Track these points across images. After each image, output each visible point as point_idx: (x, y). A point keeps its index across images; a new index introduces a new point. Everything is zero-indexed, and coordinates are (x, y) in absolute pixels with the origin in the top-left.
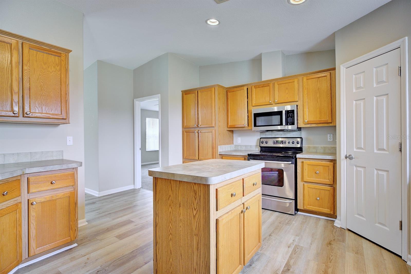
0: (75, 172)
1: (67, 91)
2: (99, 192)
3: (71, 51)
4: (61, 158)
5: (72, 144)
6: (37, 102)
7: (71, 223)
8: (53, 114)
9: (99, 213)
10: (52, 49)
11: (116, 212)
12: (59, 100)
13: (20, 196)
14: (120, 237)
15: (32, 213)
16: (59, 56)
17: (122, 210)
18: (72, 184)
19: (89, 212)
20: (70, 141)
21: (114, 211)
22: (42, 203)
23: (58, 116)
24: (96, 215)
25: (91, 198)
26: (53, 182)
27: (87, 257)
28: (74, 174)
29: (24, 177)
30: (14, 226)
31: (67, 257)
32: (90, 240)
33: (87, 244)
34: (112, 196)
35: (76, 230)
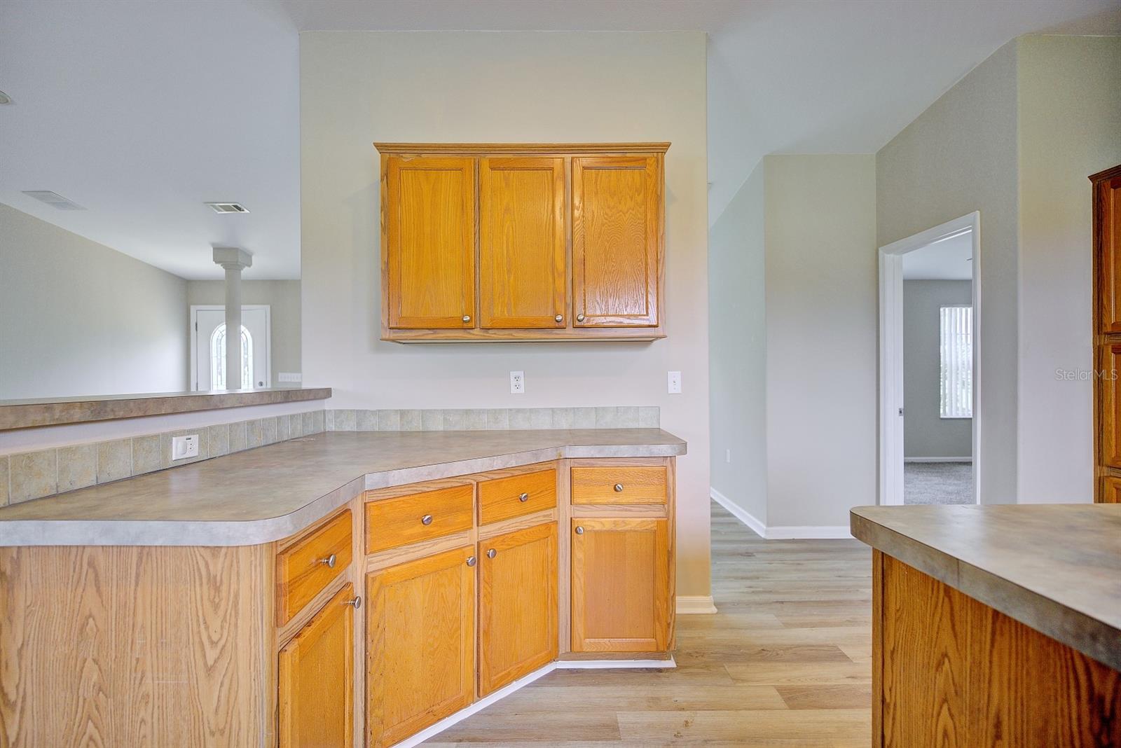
0: (670, 469)
1: (659, 253)
2: (768, 525)
3: (668, 145)
4: (656, 426)
5: (680, 392)
6: (598, 290)
7: (658, 602)
8: (629, 316)
9: (752, 589)
10: (628, 155)
11: (800, 602)
12: (643, 279)
13: (555, 507)
14: (794, 697)
15: (579, 555)
16: (641, 168)
17: (822, 602)
18: (660, 499)
19: (730, 577)
20: (675, 382)
21: (796, 598)
22: (597, 533)
23: (641, 319)
24: (743, 592)
25: (748, 537)
26: (619, 485)
27: (685, 715)
28: (666, 472)
29: (565, 465)
30: (543, 571)
31: (643, 691)
32: (707, 666)
33: (698, 674)
34: (804, 546)
35: (669, 624)
